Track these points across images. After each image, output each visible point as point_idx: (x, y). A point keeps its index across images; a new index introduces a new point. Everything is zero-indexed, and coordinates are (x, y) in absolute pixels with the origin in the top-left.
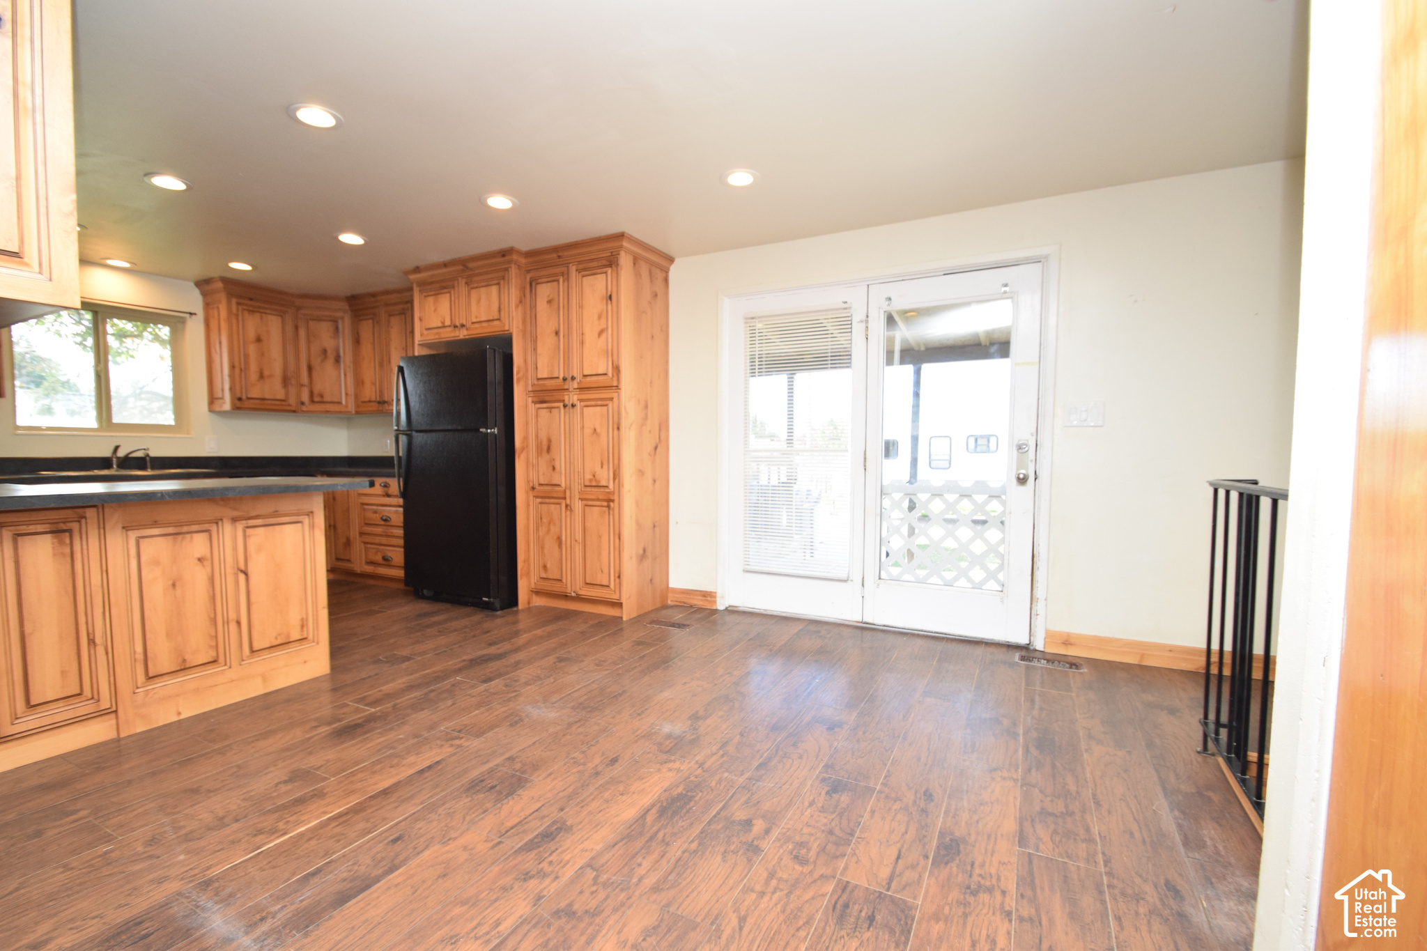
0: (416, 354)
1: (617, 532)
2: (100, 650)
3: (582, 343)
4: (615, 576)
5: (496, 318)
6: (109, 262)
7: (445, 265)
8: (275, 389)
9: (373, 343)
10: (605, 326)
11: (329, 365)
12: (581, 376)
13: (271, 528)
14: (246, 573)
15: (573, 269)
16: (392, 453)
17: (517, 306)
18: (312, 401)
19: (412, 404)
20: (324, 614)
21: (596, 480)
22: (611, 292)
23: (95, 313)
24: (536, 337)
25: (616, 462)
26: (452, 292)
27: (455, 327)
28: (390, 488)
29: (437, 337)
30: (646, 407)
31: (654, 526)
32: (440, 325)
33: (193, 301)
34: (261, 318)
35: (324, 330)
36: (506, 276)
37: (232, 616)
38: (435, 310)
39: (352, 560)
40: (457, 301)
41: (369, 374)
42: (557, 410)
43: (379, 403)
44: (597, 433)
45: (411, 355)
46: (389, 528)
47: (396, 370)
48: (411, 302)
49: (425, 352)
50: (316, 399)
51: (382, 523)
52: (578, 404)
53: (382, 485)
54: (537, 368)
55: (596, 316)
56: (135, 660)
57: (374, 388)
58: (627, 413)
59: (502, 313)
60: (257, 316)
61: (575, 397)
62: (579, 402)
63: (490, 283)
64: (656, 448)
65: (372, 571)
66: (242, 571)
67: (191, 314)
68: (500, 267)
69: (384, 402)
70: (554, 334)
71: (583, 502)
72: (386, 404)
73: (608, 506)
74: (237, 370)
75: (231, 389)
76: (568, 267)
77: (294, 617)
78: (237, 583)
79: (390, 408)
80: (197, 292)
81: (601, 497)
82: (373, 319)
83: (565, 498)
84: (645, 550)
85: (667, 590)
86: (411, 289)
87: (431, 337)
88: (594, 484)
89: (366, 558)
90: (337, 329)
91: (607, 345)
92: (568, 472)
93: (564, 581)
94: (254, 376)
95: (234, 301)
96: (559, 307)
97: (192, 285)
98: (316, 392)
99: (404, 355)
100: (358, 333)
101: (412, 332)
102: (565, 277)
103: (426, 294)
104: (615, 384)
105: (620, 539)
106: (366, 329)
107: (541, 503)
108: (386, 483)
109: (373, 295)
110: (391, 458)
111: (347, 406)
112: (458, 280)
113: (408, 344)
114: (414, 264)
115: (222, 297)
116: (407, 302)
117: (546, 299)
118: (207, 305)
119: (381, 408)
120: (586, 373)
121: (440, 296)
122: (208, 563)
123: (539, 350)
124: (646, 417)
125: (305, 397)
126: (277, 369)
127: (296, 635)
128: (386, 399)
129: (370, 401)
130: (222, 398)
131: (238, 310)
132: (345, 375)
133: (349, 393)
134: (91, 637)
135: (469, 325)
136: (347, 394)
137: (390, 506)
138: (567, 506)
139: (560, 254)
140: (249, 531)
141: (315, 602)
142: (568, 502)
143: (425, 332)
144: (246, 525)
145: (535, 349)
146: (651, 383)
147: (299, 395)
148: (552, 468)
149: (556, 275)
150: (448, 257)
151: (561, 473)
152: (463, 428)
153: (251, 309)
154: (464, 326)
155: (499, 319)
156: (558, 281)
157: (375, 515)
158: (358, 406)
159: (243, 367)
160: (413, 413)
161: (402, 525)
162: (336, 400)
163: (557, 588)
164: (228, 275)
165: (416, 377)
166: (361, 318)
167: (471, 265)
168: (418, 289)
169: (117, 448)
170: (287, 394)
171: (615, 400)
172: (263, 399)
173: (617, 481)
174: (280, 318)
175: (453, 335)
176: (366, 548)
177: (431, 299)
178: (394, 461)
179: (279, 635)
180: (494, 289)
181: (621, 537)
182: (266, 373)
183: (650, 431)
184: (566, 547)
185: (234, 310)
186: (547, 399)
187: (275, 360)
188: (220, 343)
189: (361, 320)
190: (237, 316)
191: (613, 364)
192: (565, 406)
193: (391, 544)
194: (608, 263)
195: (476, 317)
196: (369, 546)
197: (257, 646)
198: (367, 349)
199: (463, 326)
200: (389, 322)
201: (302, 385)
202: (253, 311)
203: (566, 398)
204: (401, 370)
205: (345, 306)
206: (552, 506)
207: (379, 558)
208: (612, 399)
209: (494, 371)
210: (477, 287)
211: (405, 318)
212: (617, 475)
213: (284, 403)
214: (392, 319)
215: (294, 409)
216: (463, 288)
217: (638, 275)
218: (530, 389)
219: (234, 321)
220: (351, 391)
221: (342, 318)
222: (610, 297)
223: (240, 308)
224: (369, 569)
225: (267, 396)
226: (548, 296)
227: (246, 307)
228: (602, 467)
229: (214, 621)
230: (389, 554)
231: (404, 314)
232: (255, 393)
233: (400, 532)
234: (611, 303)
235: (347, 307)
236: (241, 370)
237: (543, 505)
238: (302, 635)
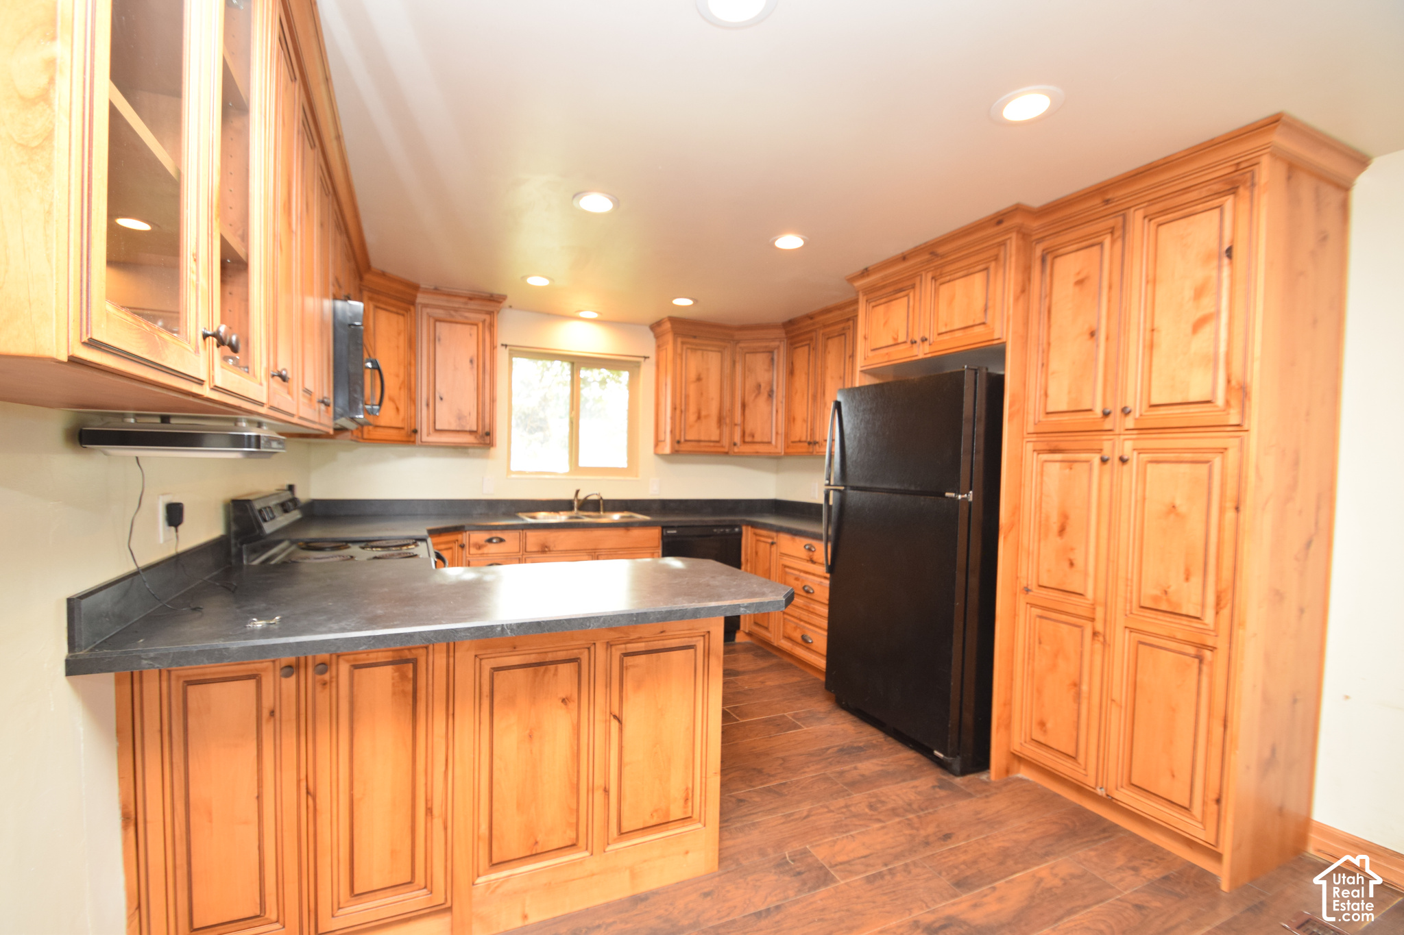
0: (857, 385)
1: (1219, 712)
2: (438, 823)
3: (1151, 346)
4: (1204, 795)
5: (978, 322)
6: (582, 315)
7: (904, 258)
8: (710, 430)
9: (808, 374)
10: (1213, 310)
11: (762, 400)
12: (1145, 406)
13: (654, 655)
14: (620, 721)
15: (1136, 217)
16: (821, 501)
17: (1017, 299)
18: (744, 442)
19: (849, 451)
20: (715, 782)
21: (1169, 601)
22: (1232, 241)
23: (573, 364)
24: (1049, 344)
25: (1226, 573)
26: (911, 295)
27: (913, 342)
28: (815, 553)
29: (886, 359)
30: (1296, 463)
31: (1295, 701)
32: (891, 342)
33: (647, 345)
34: (703, 354)
35: (760, 361)
36: (1002, 254)
37: (599, 781)
38: (885, 323)
39: (770, 629)
40: (917, 305)
41: (801, 409)
42: (1086, 466)
43: (810, 443)
44: (1178, 515)
45: (850, 386)
46: (812, 602)
47: (832, 405)
48: (853, 319)
49: (868, 381)
50: (748, 439)
51: (804, 594)
52: (1134, 458)
53: (807, 547)
54: (1046, 395)
55: (1188, 293)
56: (479, 837)
57: (805, 426)
58: (1259, 477)
59: (990, 313)
60: (699, 353)
61: (1128, 445)
62: (1135, 453)
63: (972, 270)
64: (1308, 544)
65: (789, 649)
66: (615, 717)
67: (645, 358)
68: (990, 243)
69: (815, 443)
70: (1087, 336)
71: (1133, 635)
72: (817, 445)
73: (1201, 660)
74: (678, 411)
75: (671, 432)
76: (1124, 216)
77: (676, 786)
78: (608, 733)
79: (822, 450)
80: (651, 335)
81: (1179, 636)
82: (809, 345)
83: (1093, 620)
84: (1273, 751)
85: (1305, 825)
86: (856, 302)
87: (879, 360)
88: (1164, 607)
89: (784, 632)
90: (772, 359)
91: (1216, 347)
92: (1102, 575)
93: (1081, 759)
94: (692, 417)
95: (679, 340)
96: (1100, 287)
97: (647, 329)
98: (748, 431)
99: (841, 386)
100: (792, 363)
101: (853, 356)
102: (1118, 233)
103: (874, 304)
104: (1234, 419)
105: (1225, 727)
106: (801, 355)
107: (1041, 617)
108: (811, 546)
109: (810, 317)
110: (819, 506)
111: (776, 447)
112: (921, 275)
113: (847, 371)
114: (862, 267)
115: (669, 338)
116: (848, 320)
117: (1073, 279)
118: (659, 347)
119: (811, 450)
120: (1155, 401)
121: (894, 302)
122: (573, 705)
123: (1054, 365)
124: (1293, 487)
125: (737, 438)
126: (714, 409)
127: (677, 812)
128: (817, 439)
129: (800, 441)
130: (664, 441)
131: (682, 349)
132: (777, 411)
133: (780, 432)
134: (429, 806)
135: (932, 337)
136: (777, 433)
137: (814, 575)
138: (1095, 634)
139: (1109, 196)
140: (629, 661)
141: (704, 765)
142: (1099, 627)
143: (871, 354)
144: (624, 652)
145: (1045, 365)
146: (1308, 414)
147: (732, 434)
148: (1066, 564)
149: (1098, 234)
150: (909, 245)
151: (1086, 574)
152: (919, 489)
153: (694, 347)
154: (926, 340)
155: (984, 323)
156: (1101, 244)
157: (797, 582)
158: (787, 447)
159: (683, 408)
160: (849, 462)
161: (827, 602)
162: (766, 440)
163: (1064, 767)
164: (675, 314)
165: (856, 415)
166: (796, 345)
167: (941, 250)
168: (865, 298)
169: (577, 492)
170: (721, 435)
171: (1232, 455)
172: (699, 441)
173: (1225, 612)
174: (719, 354)
175: (908, 354)
176: (784, 619)
177: (881, 309)
178: (822, 509)
179: (656, 811)
180: (978, 280)
181: (1229, 725)
182: (703, 413)
183: (1300, 512)
184: (1089, 703)
185: (679, 351)
186: (1063, 445)
187: (712, 399)
188: (666, 385)
189: (797, 348)
190: (681, 355)
191: (1229, 381)
192: (1104, 461)
193: (813, 623)
194: (1228, 187)
195: (946, 325)
196: (789, 617)
197: (626, 826)
198: (800, 380)
199: (924, 340)
200: (826, 346)
201: (736, 425)
202: (696, 350)
203: (1107, 446)
204: (838, 405)
205: (781, 333)
206: (1065, 628)
207: (797, 635)
208: (1223, 451)
209: (972, 403)
210: (949, 281)
211: (845, 339)
212: (1225, 599)
213: (717, 444)
214: (830, 342)
215: (726, 450)
216: (928, 286)
217: (1294, 200)
218: (1031, 429)
219: (678, 361)
220: (782, 430)
221: (778, 347)
222: (1229, 252)
223: (685, 347)
224: (785, 645)
225: (703, 438)
226: (1078, 273)
227: (689, 346)
228: (1187, 579)
229: (576, 788)
230: (809, 634)
231: (844, 334)
232: (691, 436)
233: (824, 611)
234: (1231, 264)
235: (784, 335)
236: (681, 411)
237: (1045, 621)
238: (685, 813)
